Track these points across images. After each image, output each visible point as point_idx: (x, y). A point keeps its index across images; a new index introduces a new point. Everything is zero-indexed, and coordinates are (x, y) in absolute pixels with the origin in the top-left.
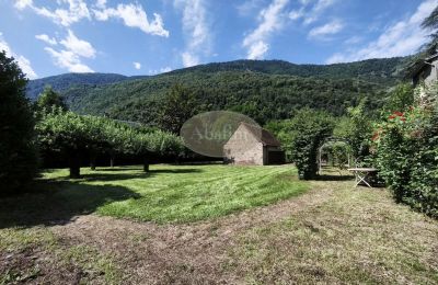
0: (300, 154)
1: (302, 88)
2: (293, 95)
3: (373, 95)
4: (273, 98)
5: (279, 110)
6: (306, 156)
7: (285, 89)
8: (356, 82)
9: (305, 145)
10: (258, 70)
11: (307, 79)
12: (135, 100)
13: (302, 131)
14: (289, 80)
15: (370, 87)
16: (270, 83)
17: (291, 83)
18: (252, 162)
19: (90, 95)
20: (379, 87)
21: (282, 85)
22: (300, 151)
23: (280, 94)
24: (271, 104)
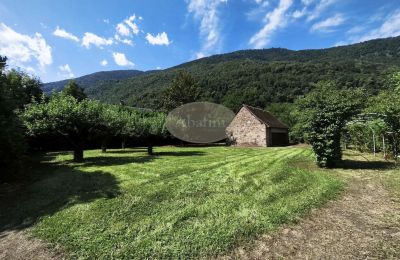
0: (320, 137)
1: (302, 72)
2: (292, 79)
3: (378, 74)
4: (272, 83)
5: (278, 94)
6: (329, 138)
7: (284, 74)
8: (359, 64)
9: (327, 124)
10: (258, 58)
11: (305, 64)
12: (149, 91)
13: (322, 108)
14: (288, 65)
15: (374, 67)
16: (269, 70)
17: (290, 68)
18: (255, 144)
19: (115, 88)
20: (384, 67)
21: (281, 71)
22: (321, 132)
23: (280, 78)
24: (270, 89)
